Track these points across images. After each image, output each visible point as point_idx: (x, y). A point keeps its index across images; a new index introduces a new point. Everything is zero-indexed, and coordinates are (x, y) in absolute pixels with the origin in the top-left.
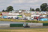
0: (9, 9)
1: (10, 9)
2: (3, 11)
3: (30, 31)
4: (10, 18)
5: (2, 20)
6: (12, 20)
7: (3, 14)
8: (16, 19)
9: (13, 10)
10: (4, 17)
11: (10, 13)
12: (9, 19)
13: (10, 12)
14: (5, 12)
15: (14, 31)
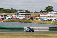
0: (48, 9)
2: (41, 11)
4: (49, 20)
6: (51, 23)
7: (41, 15)
8: (56, 21)
9: (53, 10)
10: (42, 19)
11: (49, 14)
14: (43, 13)
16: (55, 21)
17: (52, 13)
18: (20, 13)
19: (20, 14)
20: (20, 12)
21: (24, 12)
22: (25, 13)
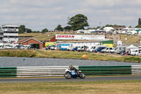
0: (76, 23)
1: (79, 23)
2: (59, 29)
3: (137, 86)
4: (79, 49)
5: (54, 55)
6: (84, 56)
7: (58, 38)
8: (96, 52)
9: (87, 25)
10: (62, 47)
11: (78, 34)
12: (76, 52)
13: (78, 31)
14: (63, 32)
15: (92, 86)
16: (93, 51)
17: (85, 32)
18: (6, 32)
19: (6, 37)
20: (6, 30)
21: (17, 30)
22: (19, 32)
